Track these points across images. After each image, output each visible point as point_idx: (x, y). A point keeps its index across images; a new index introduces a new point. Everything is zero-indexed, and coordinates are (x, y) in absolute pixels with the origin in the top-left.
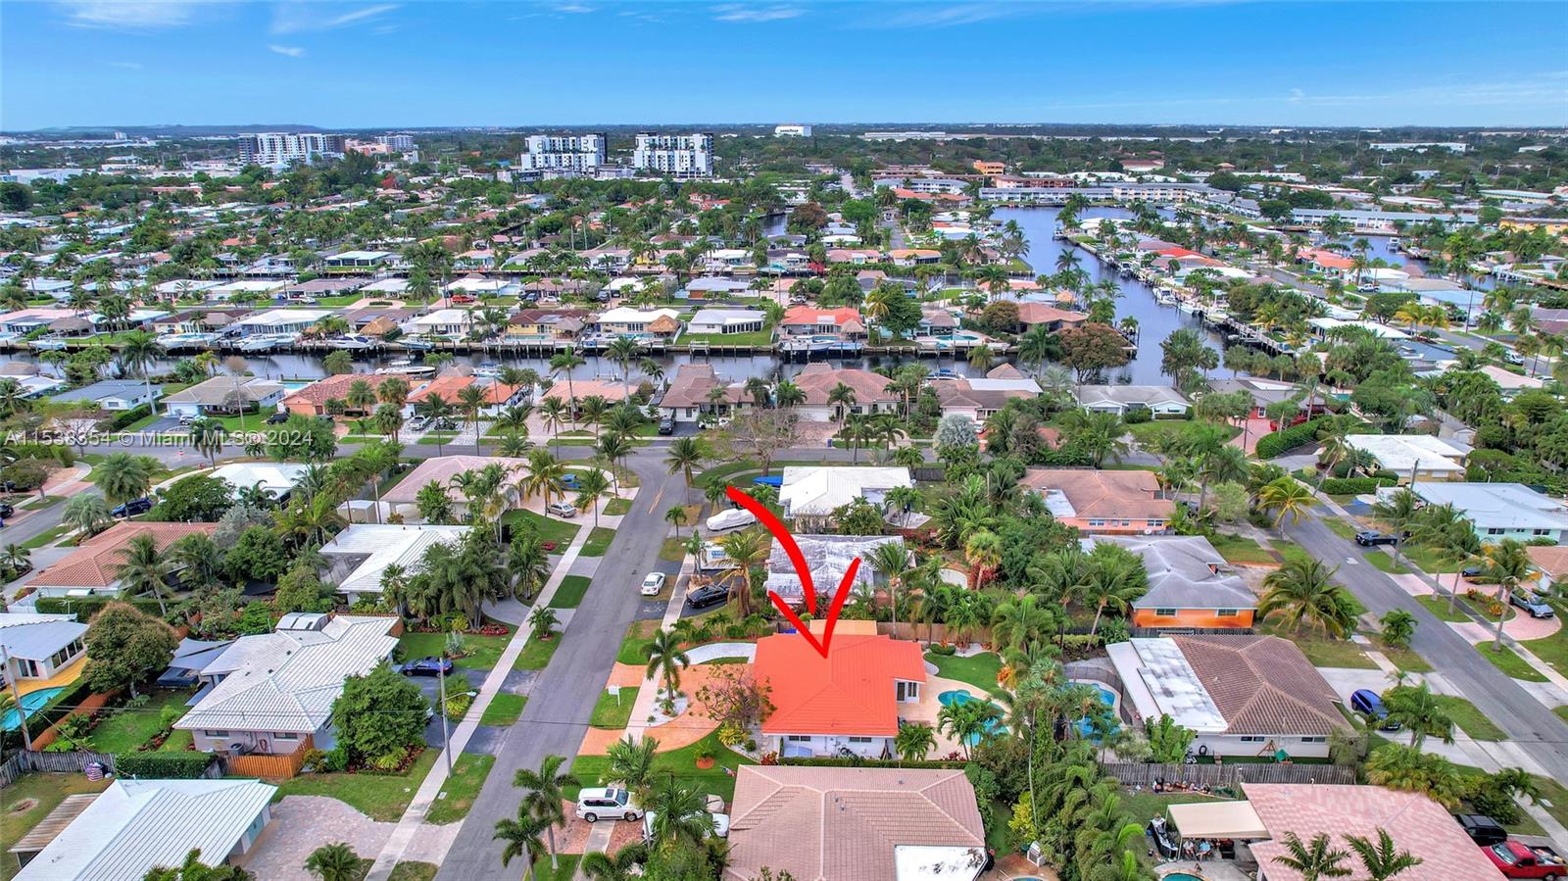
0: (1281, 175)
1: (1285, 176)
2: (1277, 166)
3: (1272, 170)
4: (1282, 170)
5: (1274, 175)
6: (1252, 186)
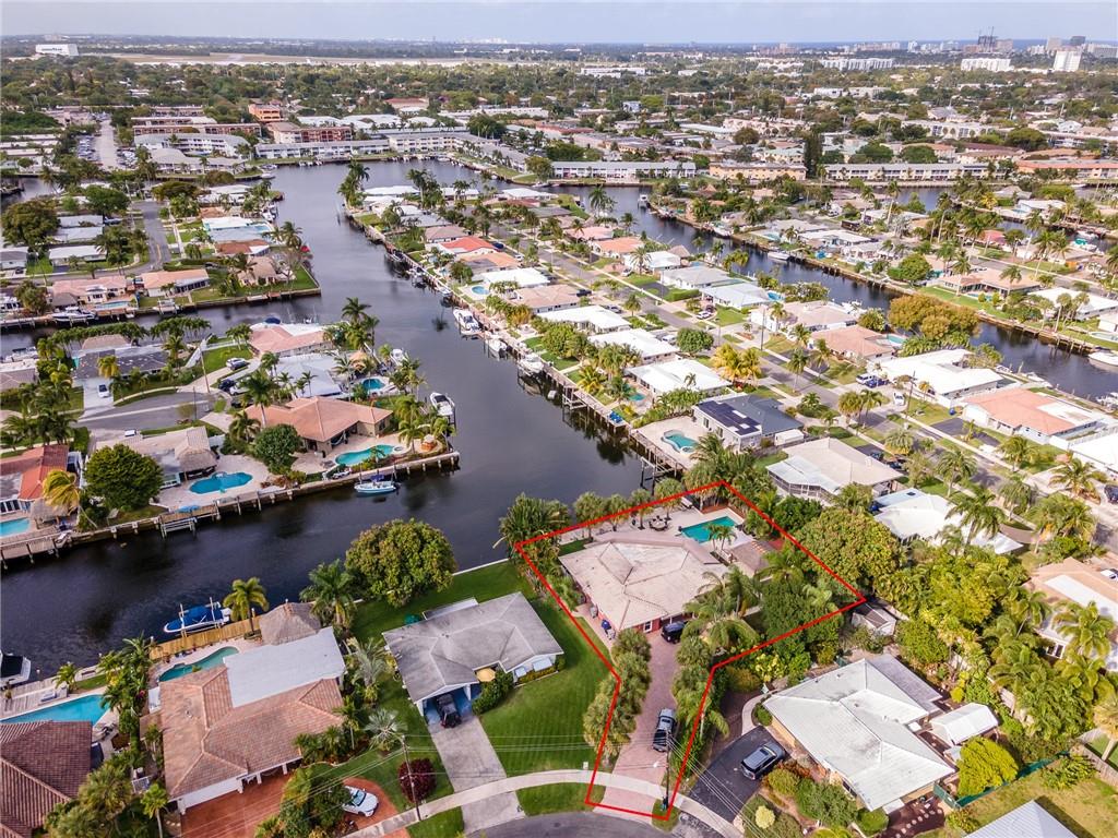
0: (528, 111)
1: (530, 112)
3: (518, 103)
5: (523, 111)
6: (510, 128)
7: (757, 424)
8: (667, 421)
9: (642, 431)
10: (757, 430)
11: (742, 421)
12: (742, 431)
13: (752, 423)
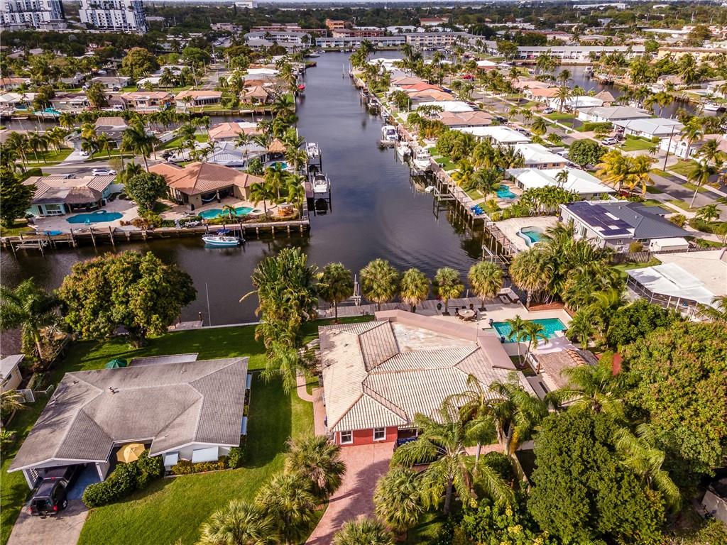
0: (519, 25)
1: (520, 26)
2: (517, 20)
3: (514, 21)
4: (520, 22)
5: (515, 25)
6: (498, 33)
7: (631, 227)
8: (530, 218)
9: (499, 224)
10: (629, 233)
11: (613, 222)
12: (607, 232)
13: (624, 226)
